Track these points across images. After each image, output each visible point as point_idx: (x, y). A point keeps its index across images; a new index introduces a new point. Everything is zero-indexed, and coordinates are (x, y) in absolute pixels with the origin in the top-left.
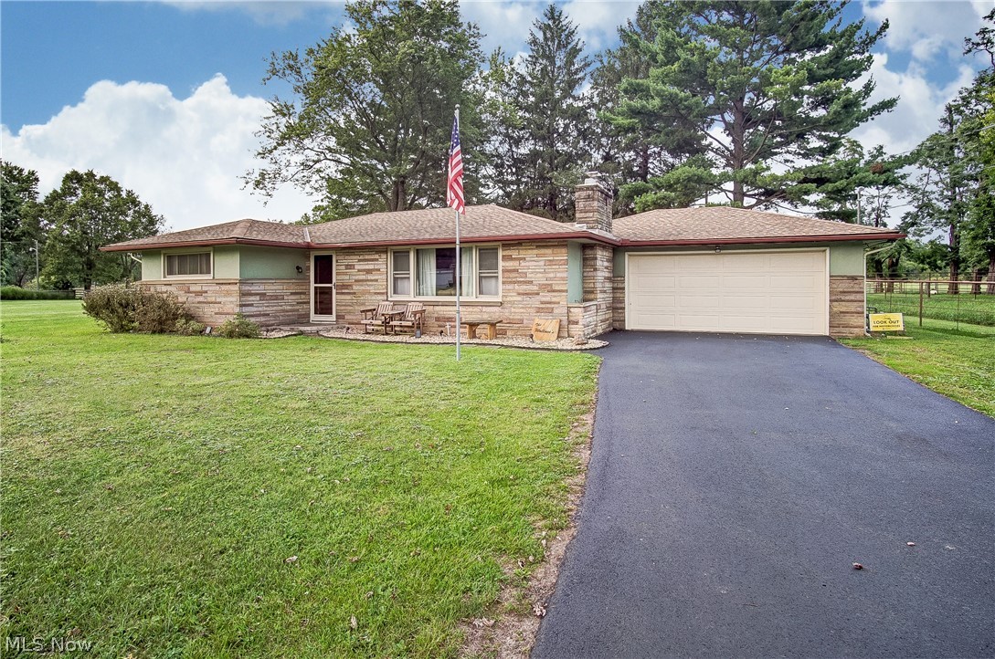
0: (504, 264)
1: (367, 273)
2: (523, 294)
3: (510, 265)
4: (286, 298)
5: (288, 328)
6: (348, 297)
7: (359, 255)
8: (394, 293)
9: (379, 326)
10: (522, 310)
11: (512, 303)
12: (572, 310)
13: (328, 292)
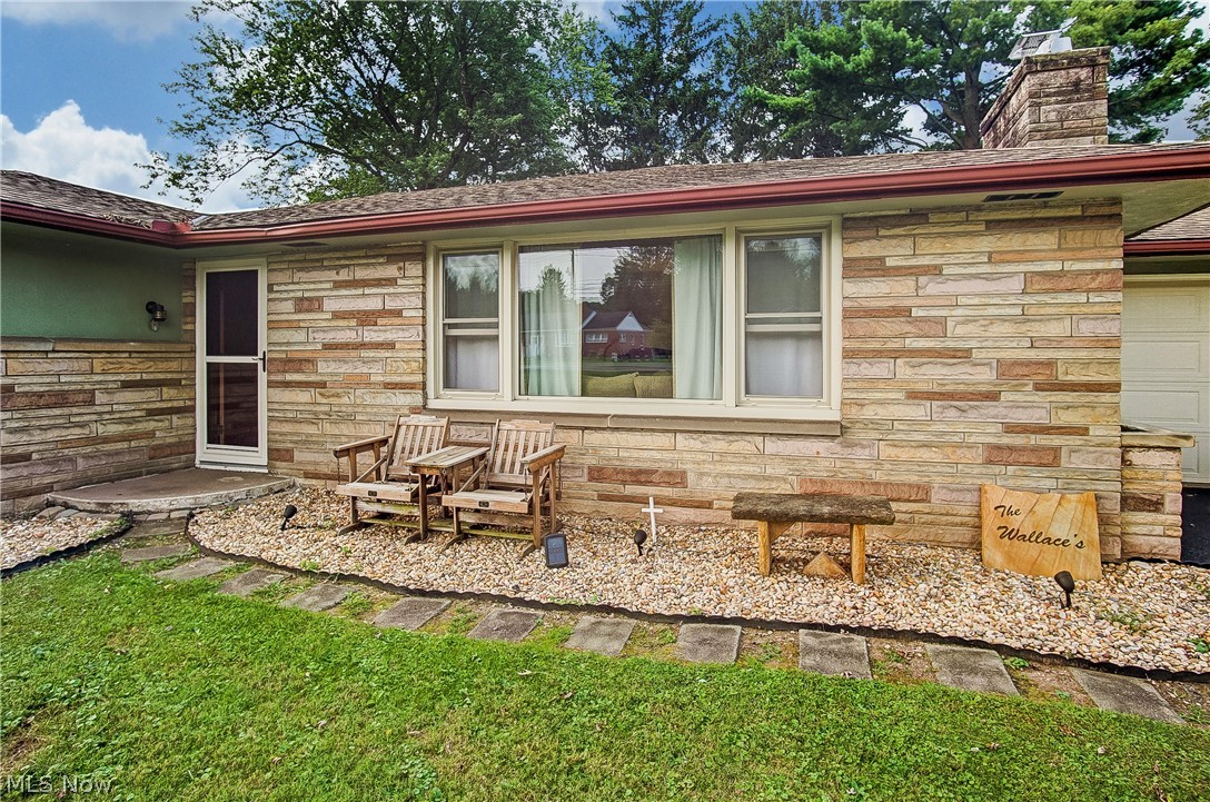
0: (853, 288)
1: (362, 324)
2: (930, 396)
3: (873, 290)
4: (100, 397)
5: (89, 502)
6: (303, 396)
7: (338, 268)
8: (447, 385)
9: (404, 504)
10: (925, 454)
11: (885, 428)
12: (1134, 456)
13: (245, 379)
